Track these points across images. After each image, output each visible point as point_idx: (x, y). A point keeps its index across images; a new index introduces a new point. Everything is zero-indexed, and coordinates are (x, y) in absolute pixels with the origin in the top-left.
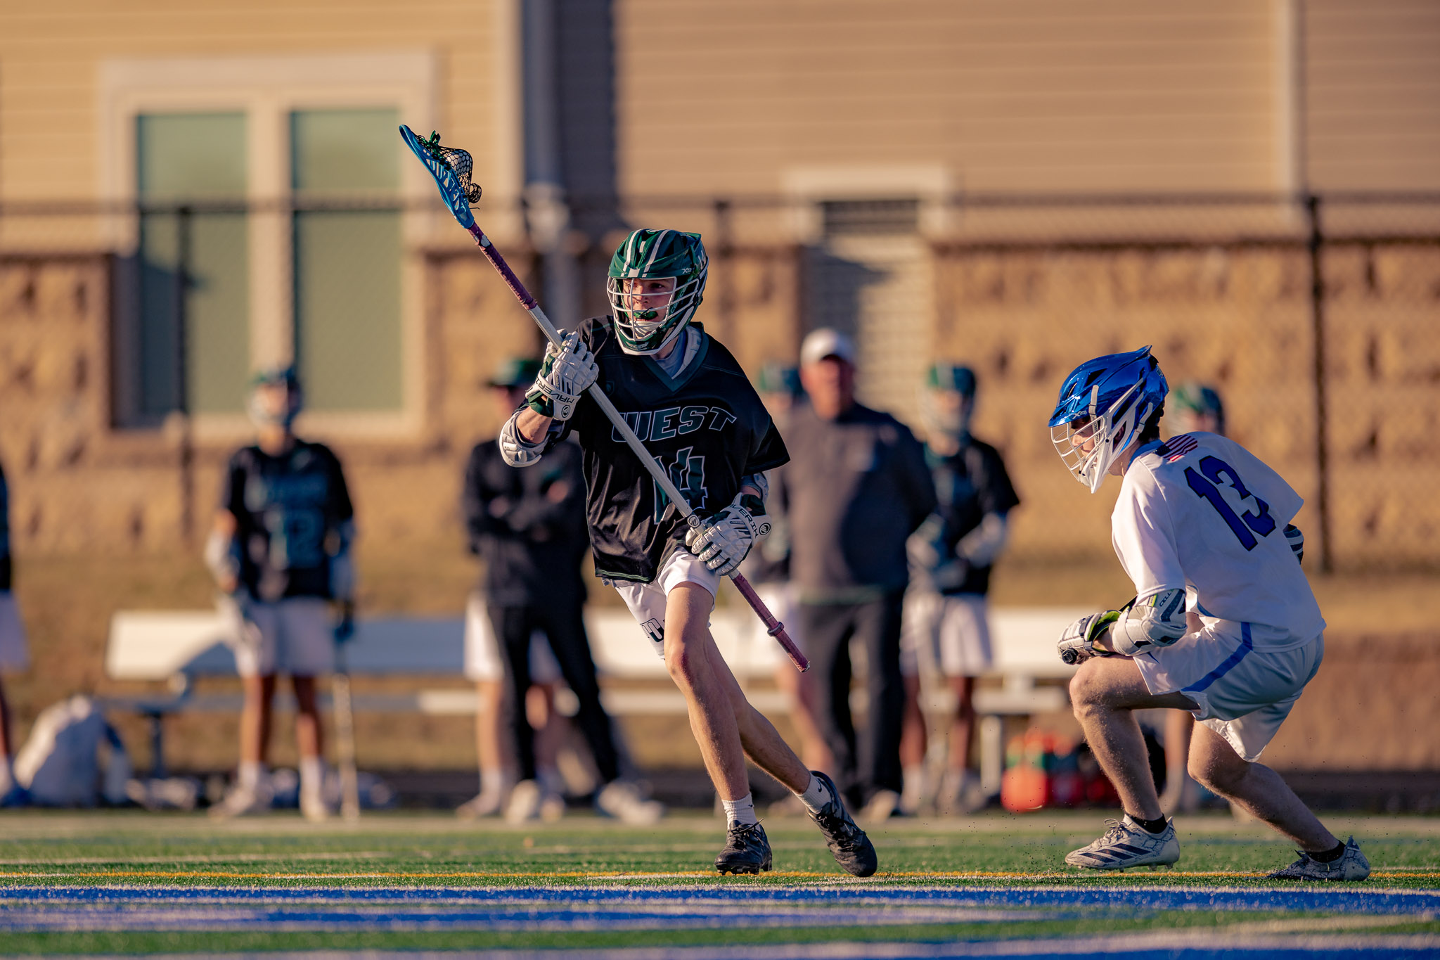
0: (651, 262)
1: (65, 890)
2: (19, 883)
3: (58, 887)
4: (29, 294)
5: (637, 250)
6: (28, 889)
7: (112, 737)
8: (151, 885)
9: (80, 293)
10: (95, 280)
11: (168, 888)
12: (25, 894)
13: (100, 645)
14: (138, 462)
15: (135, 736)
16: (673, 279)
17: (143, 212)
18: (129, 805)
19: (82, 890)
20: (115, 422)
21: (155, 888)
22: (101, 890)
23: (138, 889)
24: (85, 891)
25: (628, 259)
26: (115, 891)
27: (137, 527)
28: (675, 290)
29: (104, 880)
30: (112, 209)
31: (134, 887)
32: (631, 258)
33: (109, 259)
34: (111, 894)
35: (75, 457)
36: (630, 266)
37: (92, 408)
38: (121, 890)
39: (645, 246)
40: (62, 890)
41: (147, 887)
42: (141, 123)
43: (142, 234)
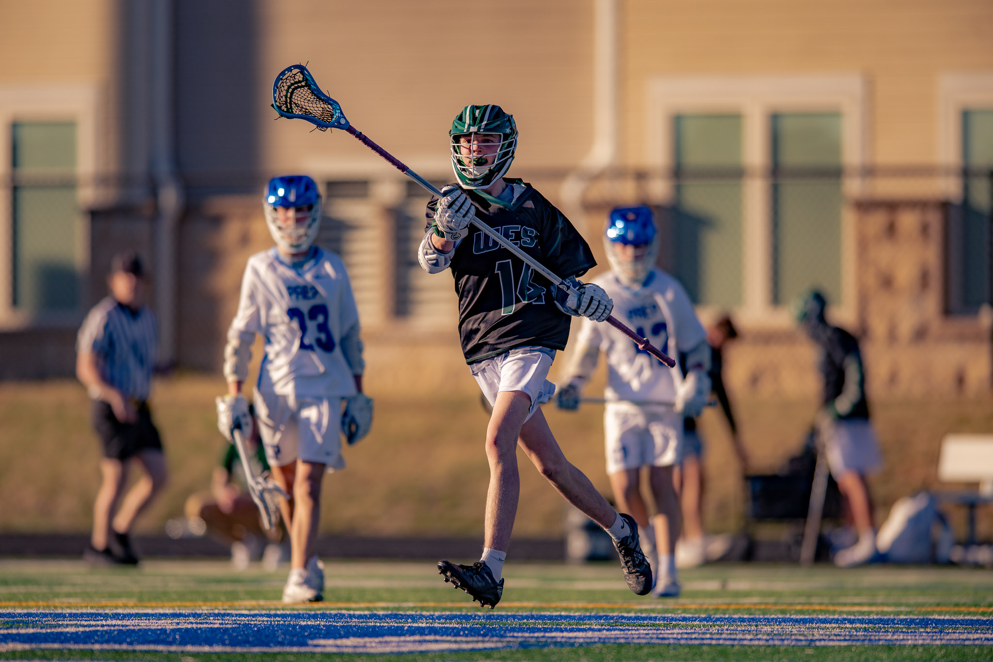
0: (485, 123)
1: (907, 619)
2: (877, 614)
3: (902, 617)
4: (891, 230)
5: (474, 114)
6: (883, 617)
7: (942, 519)
8: (964, 616)
9: (925, 229)
10: (935, 219)
11: (975, 618)
12: (881, 621)
13: (935, 458)
14: (962, 338)
15: (958, 519)
16: (500, 135)
17: (966, 173)
18: (951, 564)
19: (918, 619)
20: (947, 311)
21: (966, 618)
22: (930, 619)
23: (955, 618)
24: (920, 619)
25: (468, 121)
26: (940, 620)
27: (960, 380)
28: (502, 143)
29: (932, 613)
30: (946, 172)
31: (952, 617)
32: (470, 120)
33: (945, 206)
34: (937, 622)
35: (920, 334)
36: (469, 125)
37: (932, 303)
38: (944, 619)
39: (480, 112)
40: (905, 619)
41: (961, 617)
42: (966, 117)
43: (966, 188)
